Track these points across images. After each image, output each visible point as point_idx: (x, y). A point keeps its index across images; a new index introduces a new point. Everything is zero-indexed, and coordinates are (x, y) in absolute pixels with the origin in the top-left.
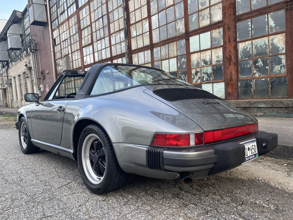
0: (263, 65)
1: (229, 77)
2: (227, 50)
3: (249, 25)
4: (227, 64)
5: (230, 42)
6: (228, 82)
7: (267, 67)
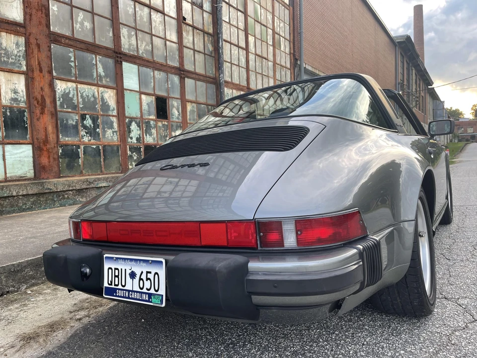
0: (92, 125)
1: (42, 136)
2: (37, 85)
3: (71, 58)
4: (38, 111)
5: (41, 71)
6: (41, 144)
7: (98, 130)
